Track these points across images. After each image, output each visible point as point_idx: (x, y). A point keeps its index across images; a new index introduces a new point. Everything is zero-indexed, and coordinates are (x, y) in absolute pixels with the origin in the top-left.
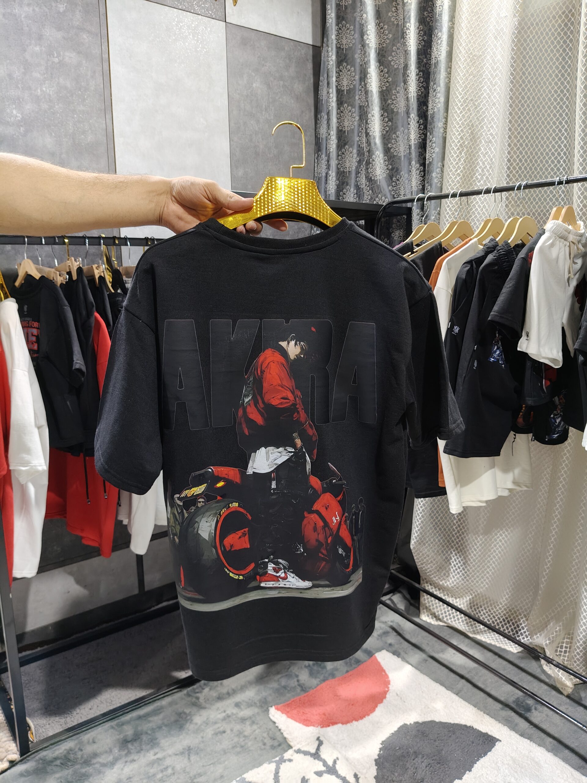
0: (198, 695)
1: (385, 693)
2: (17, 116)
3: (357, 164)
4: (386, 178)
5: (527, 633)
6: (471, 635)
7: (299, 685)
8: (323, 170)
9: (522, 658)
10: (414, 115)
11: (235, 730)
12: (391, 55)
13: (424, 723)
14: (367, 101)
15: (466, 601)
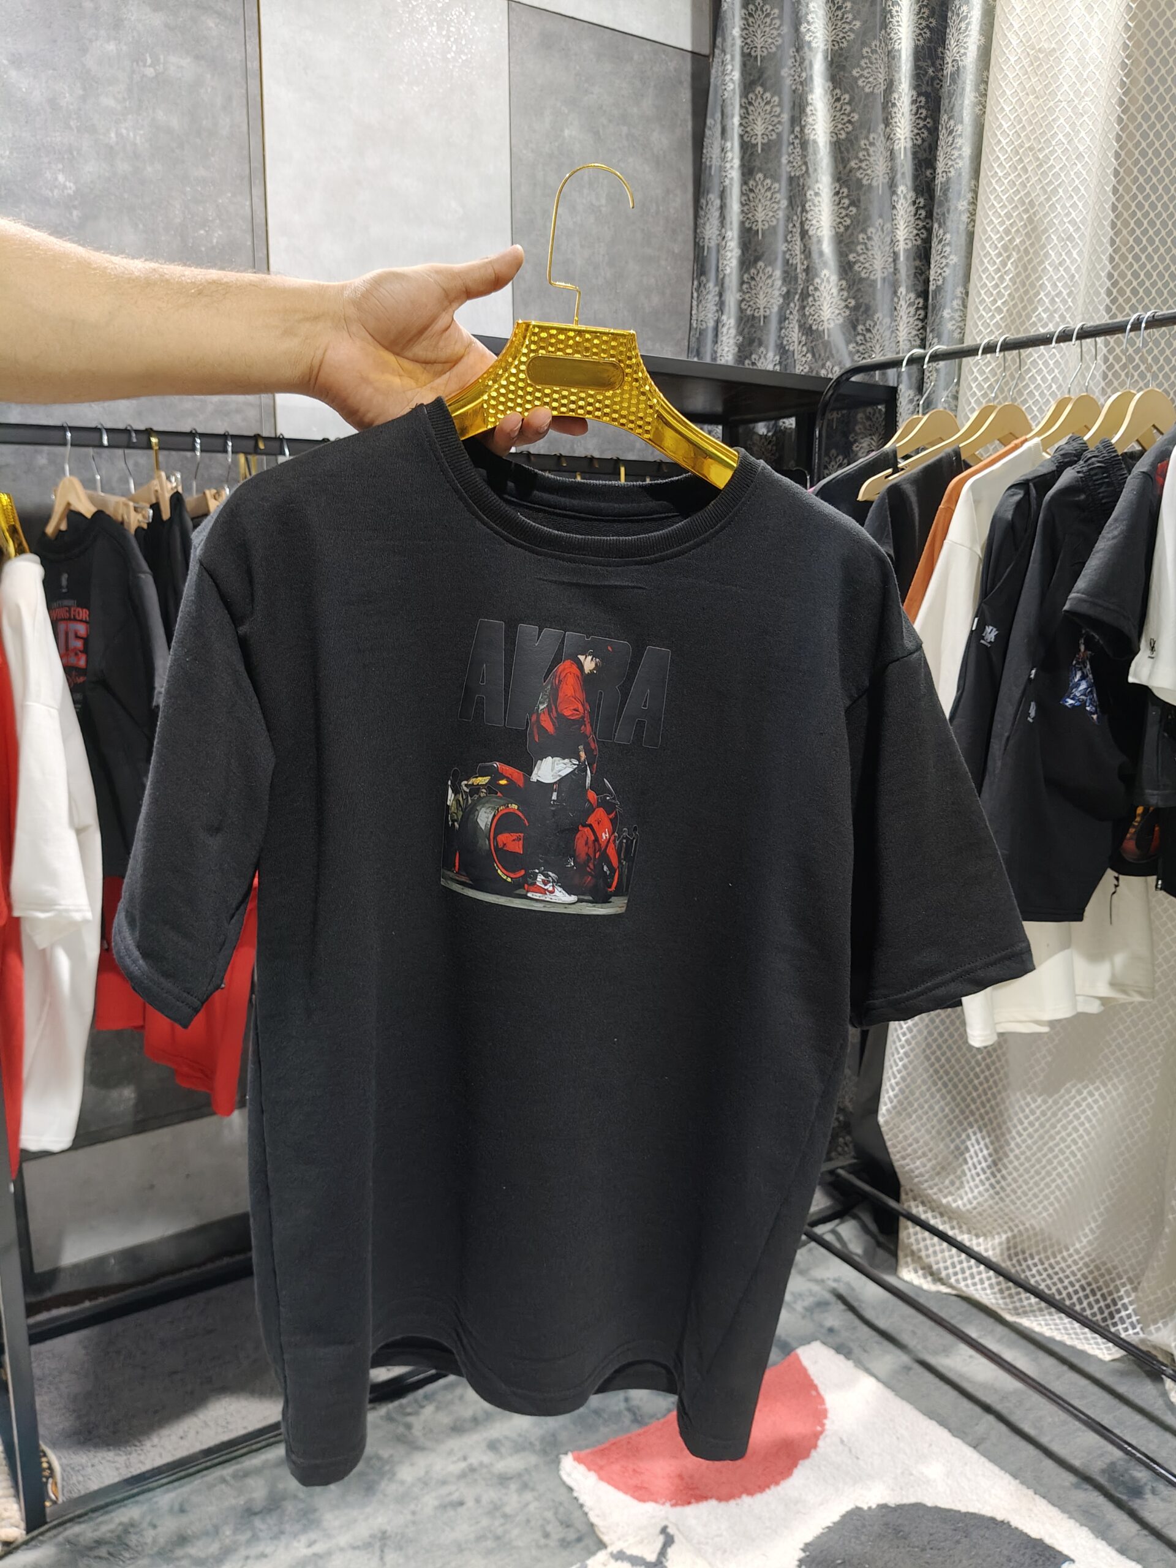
0: (410, 1419)
1: (817, 1436)
2: (65, 187)
3: (781, 300)
4: (842, 326)
5: (1134, 1319)
6: (1009, 1318)
7: (629, 1410)
8: (710, 315)
9: (1123, 1374)
10: (904, 190)
11: (485, 1499)
12: (859, 66)
13: (900, 1507)
14: (806, 163)
15: (1000, 1244)
